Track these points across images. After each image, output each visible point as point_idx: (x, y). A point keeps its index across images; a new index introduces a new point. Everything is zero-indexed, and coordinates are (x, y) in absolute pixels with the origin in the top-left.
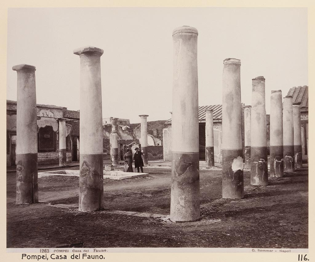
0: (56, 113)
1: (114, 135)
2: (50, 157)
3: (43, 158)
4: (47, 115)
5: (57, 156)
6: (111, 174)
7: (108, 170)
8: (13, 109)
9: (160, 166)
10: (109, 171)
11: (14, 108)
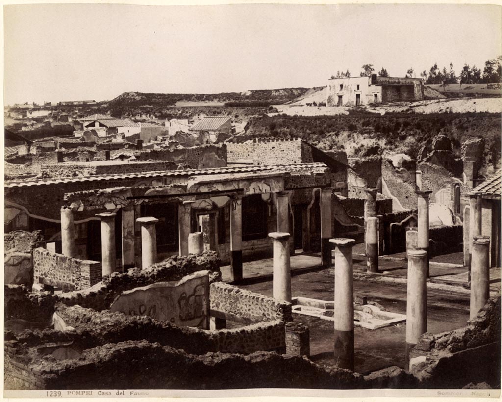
0: (273, 183)
1: (371, 220)
2: (258, 248)
3: (247, 251)
4: (260, 190)
5: (270, 245)
6: (364, 310)
7: (359, 304)
8: (214, 190)
9: (449, 283)
10: (361, 305)
11: (215, 188)
